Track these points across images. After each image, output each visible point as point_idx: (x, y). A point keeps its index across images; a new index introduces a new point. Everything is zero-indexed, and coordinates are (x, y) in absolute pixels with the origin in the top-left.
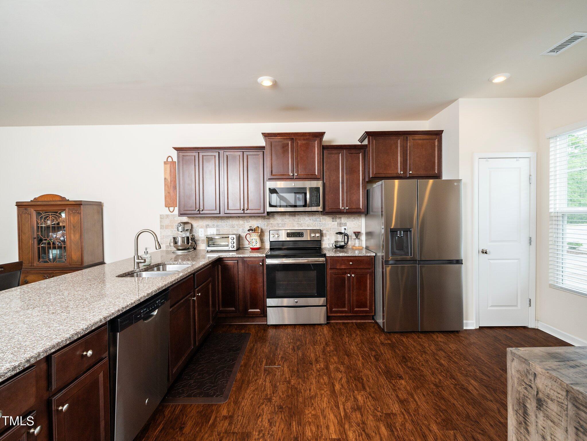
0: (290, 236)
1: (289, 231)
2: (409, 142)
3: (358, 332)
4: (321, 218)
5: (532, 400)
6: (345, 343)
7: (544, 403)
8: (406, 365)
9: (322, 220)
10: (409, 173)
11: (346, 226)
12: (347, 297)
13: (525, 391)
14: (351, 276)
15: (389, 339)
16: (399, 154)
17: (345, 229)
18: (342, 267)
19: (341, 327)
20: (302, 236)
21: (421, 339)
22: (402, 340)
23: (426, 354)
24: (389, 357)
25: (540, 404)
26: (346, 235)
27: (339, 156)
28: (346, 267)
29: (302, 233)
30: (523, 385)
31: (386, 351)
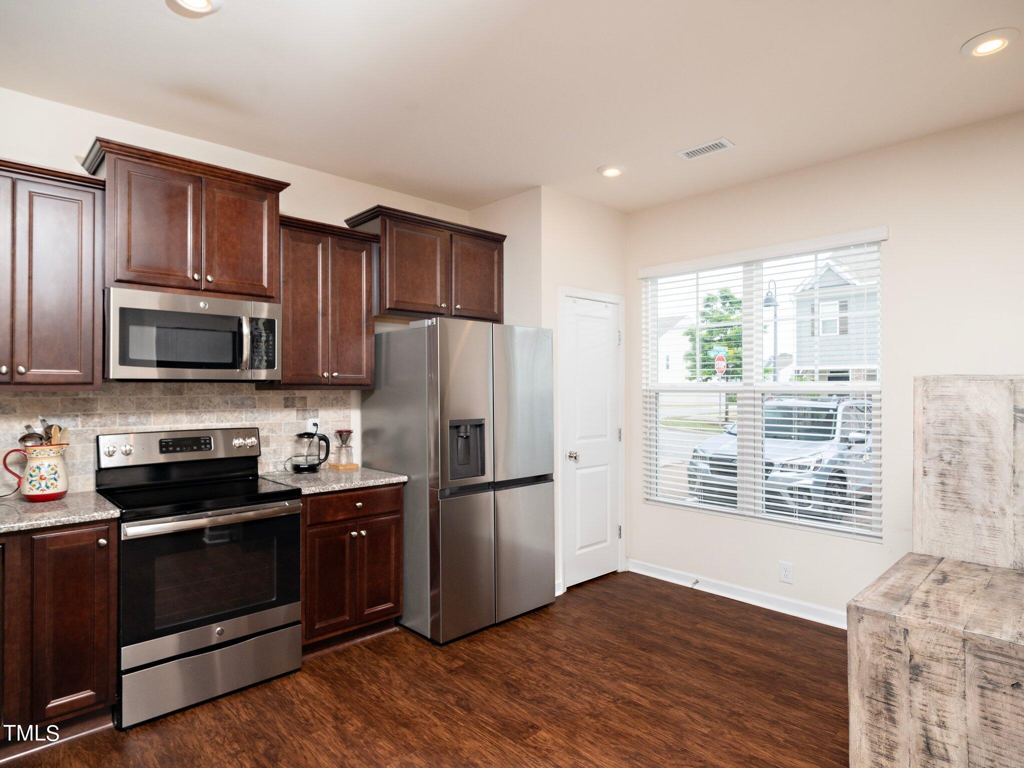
0: (171, 449)
1: (163, 436)
2: (456, 247)
3: (385, 663)
4: (256, 397)
5: (901, 671)
6: (376, 697)
7: (924, 669)
8: (523, 698)
9: (257, 403)
10: (455, 308)
11: (318, 417)
12: (347, 588)
13: (889, 661)
14: (360, 534)
15: (455, 657)
16: (438, 268)
17: (315, 425)
18: (339, 518)
19: (338, 664)
20: (208, 446)
21: (505, 637)
22: (479, 651)
23: (535, 664)
24: (484, 694)
25: (916, 671)
26: (324, 438)
27: (316, 250)
28: (347, 517)
29: (205, 440)
30: (884, 653)
31: (470, 684)
